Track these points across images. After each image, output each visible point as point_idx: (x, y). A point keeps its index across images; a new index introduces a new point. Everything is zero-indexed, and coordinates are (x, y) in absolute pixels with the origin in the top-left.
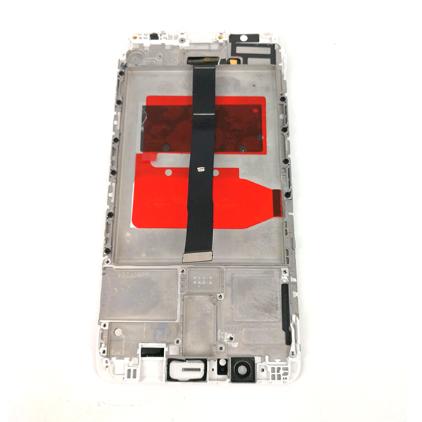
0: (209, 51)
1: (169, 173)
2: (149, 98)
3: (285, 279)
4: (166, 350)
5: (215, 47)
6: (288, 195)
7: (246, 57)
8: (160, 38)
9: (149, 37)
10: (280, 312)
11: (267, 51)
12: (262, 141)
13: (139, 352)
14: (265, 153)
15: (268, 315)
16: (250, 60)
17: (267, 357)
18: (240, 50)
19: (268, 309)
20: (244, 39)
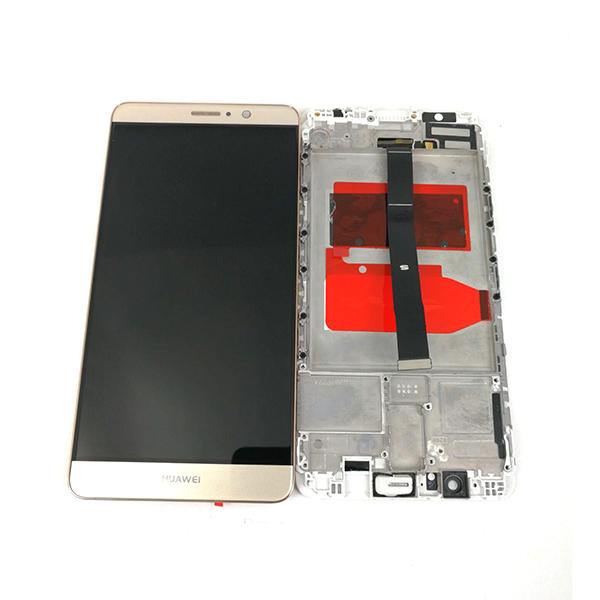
0: (402, 131)
1: (363, 270)
2: (337, 185)
3: (496, 388)
4: (371, 463)
5: (408, 127)
6: (497, 296)
7: (443, 139)
8: (345, 115)
9: (332, 113)
10: (491, 422)
11: (466, 133)
12: (465, 236)
13: (343, 465)
14: (469, 250)
15: (478, 426)
16: (448, 143)
17: (480, 471)
18: (435, 131)
19: (479, 420)
20: (439, 117)
